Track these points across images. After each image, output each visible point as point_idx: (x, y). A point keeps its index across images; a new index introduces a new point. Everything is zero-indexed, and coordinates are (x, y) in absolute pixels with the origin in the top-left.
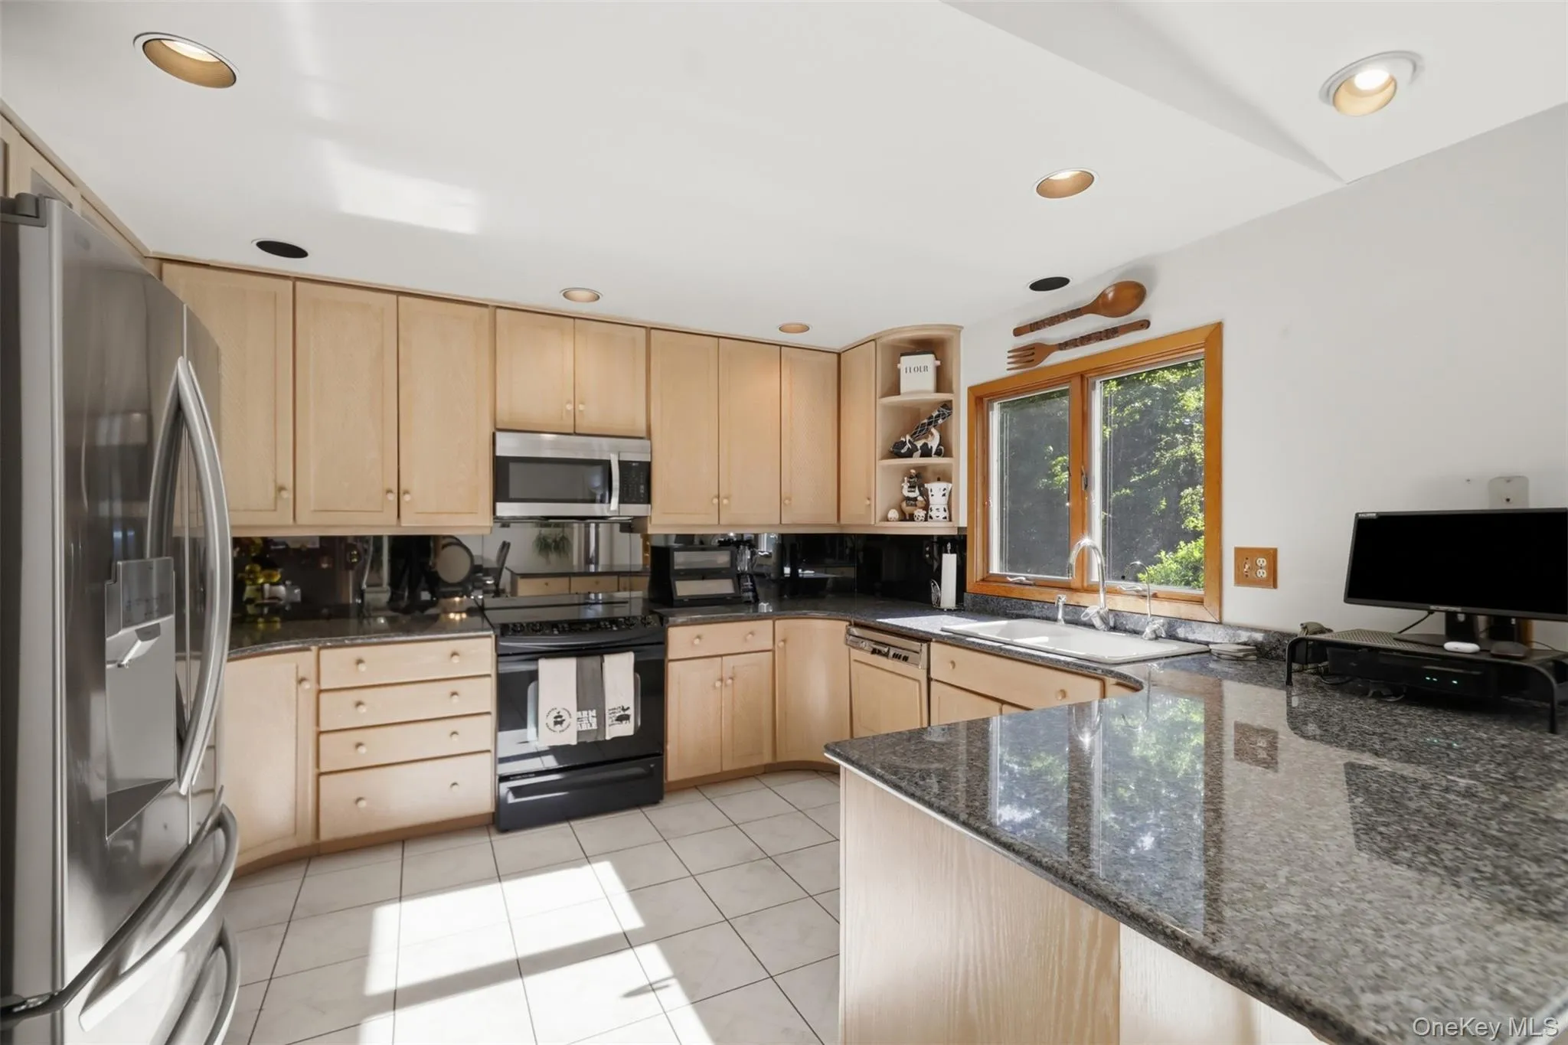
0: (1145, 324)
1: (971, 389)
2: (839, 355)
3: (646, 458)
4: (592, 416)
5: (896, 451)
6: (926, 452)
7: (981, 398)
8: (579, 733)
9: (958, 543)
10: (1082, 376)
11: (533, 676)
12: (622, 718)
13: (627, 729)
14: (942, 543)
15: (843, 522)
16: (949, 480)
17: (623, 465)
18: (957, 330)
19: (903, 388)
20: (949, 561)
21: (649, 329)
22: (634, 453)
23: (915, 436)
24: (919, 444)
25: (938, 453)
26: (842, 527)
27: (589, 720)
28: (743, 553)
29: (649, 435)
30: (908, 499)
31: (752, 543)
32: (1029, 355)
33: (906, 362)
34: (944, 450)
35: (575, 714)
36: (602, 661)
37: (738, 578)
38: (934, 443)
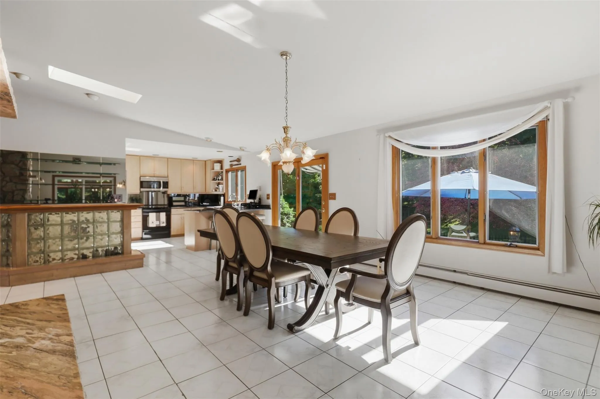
0: (241, 164)
1: (226, 170)
2: (205, 161)
3: (167, 181)
4: (157, 173)
5: (214, 179)
6: (219, 180)
7: (227, 171)
8: (156, 225)
9: (224, 195)
10: (237, 170)
11: (148, 216)
12: (163, 223)
13: (164, 225)
14: (220, 195)
15: (206, 192)
16: (222, 184)
17: (163, 182)
18: (224, 159)
19: (215, 169)
20: (222, 198)
21: (168, 158)
22: (165, 180)
23: (217, 177)
24: (218, 178)
25: (221, 180)
26: (206, 193)
27: (158, 223)
28: (187, 198)
29: (168, 177)
30: (217, 188)
31: (189, 196)
32: (231, 165)
33: (215, 164)
34: (222, 179)
35: (155, 222)
36: (160, 214)
37: (186, 202)
38: (220, 178)
